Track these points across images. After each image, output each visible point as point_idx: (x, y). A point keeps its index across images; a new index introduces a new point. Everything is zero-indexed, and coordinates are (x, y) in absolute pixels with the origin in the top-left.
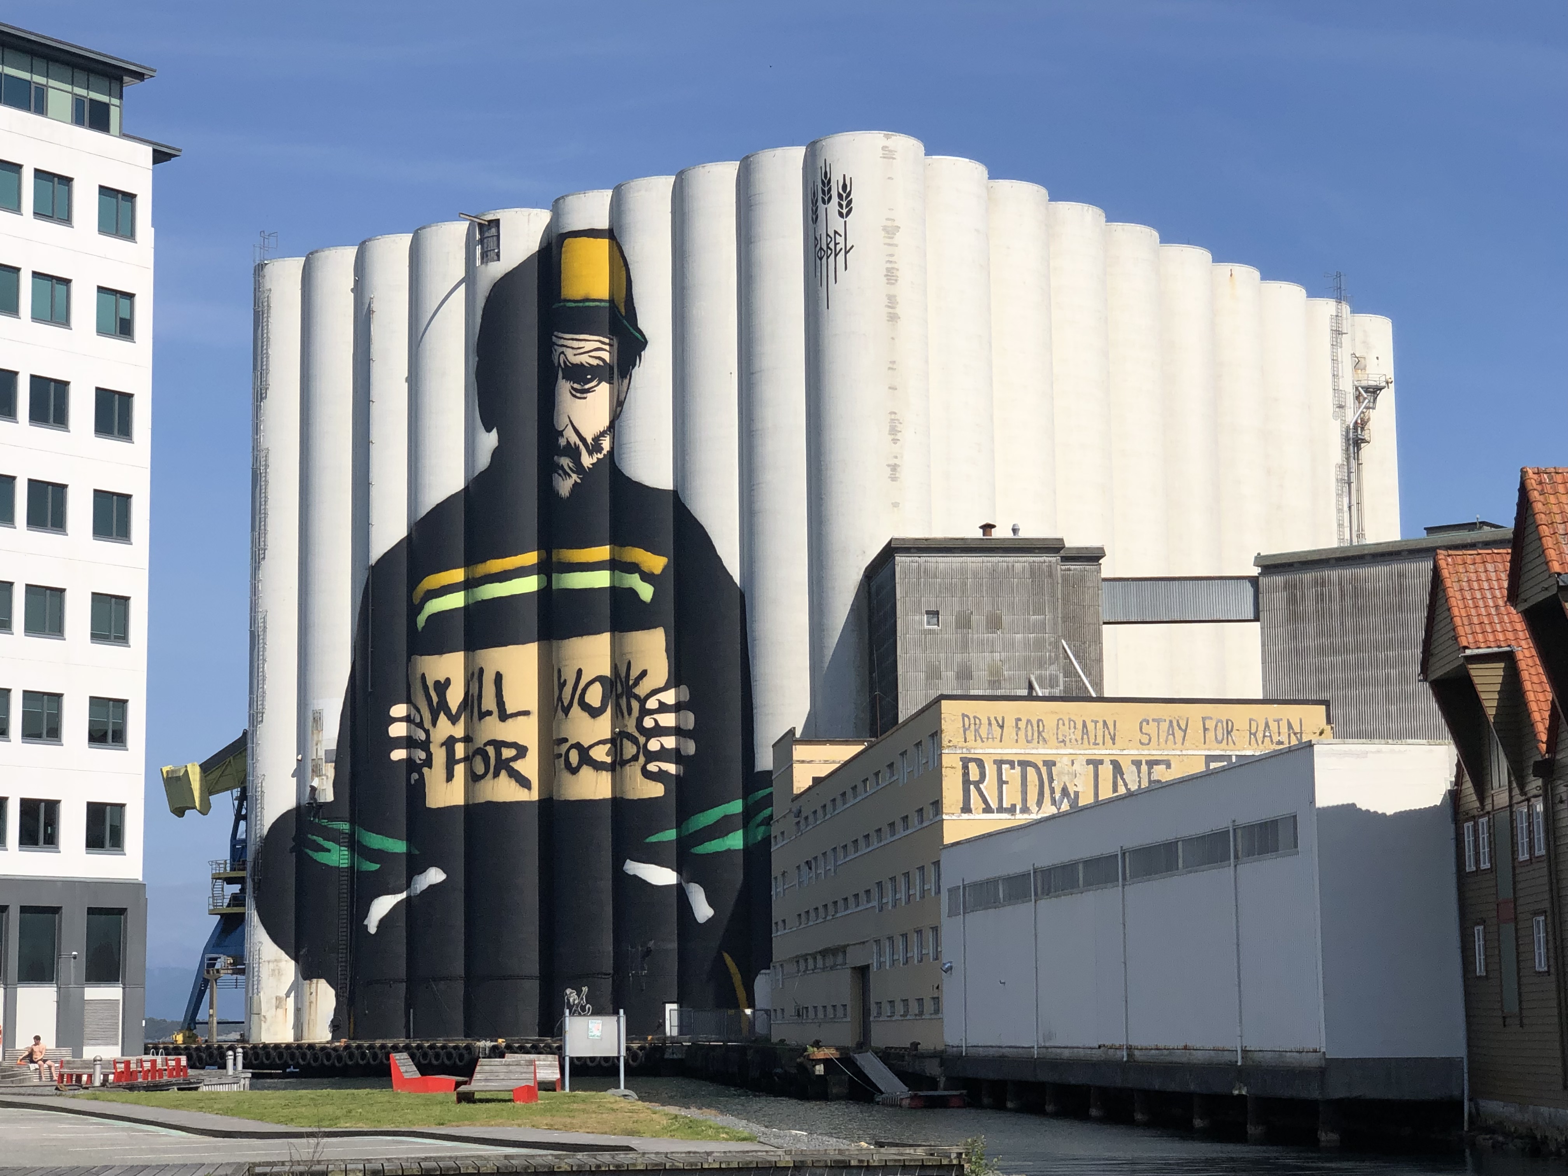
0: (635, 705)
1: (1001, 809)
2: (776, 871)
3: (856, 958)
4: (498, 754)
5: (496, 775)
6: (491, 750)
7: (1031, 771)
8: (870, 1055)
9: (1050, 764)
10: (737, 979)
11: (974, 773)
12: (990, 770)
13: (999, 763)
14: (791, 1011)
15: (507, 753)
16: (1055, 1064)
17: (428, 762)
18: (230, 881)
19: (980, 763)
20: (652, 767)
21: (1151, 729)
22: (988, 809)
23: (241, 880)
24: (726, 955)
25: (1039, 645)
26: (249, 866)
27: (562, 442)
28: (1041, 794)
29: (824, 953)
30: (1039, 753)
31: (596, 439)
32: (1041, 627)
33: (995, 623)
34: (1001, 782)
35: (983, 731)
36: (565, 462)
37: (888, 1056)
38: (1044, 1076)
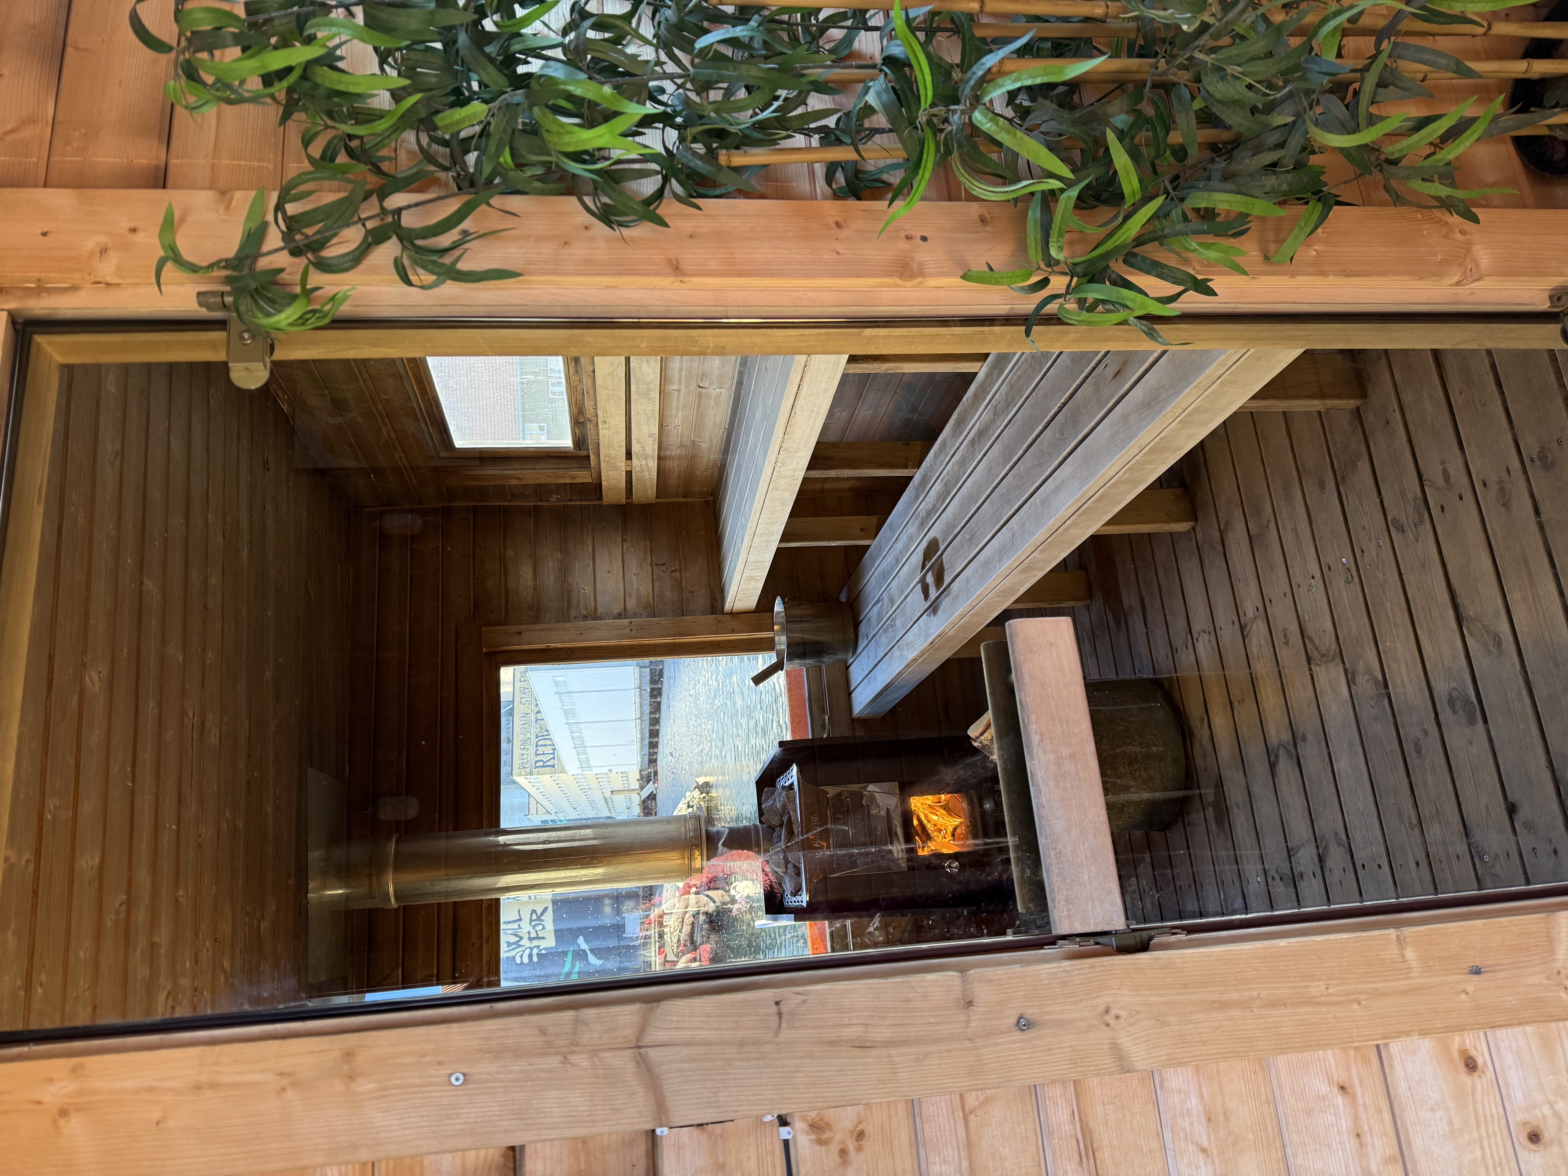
1: (554, 753)
7: (540, 743)
8: (642, 793)
9: (537, 737)
11: (541, 764)
12: (539, 758)
13: (537, 755)
14: (628, 812)
19: (537, 762)
21: (524, 700)
22: (554, 758)
28: (547, 739)
30: (534, 740)
34: (543, 754)
35: (525, 761)
37: (642, 787)
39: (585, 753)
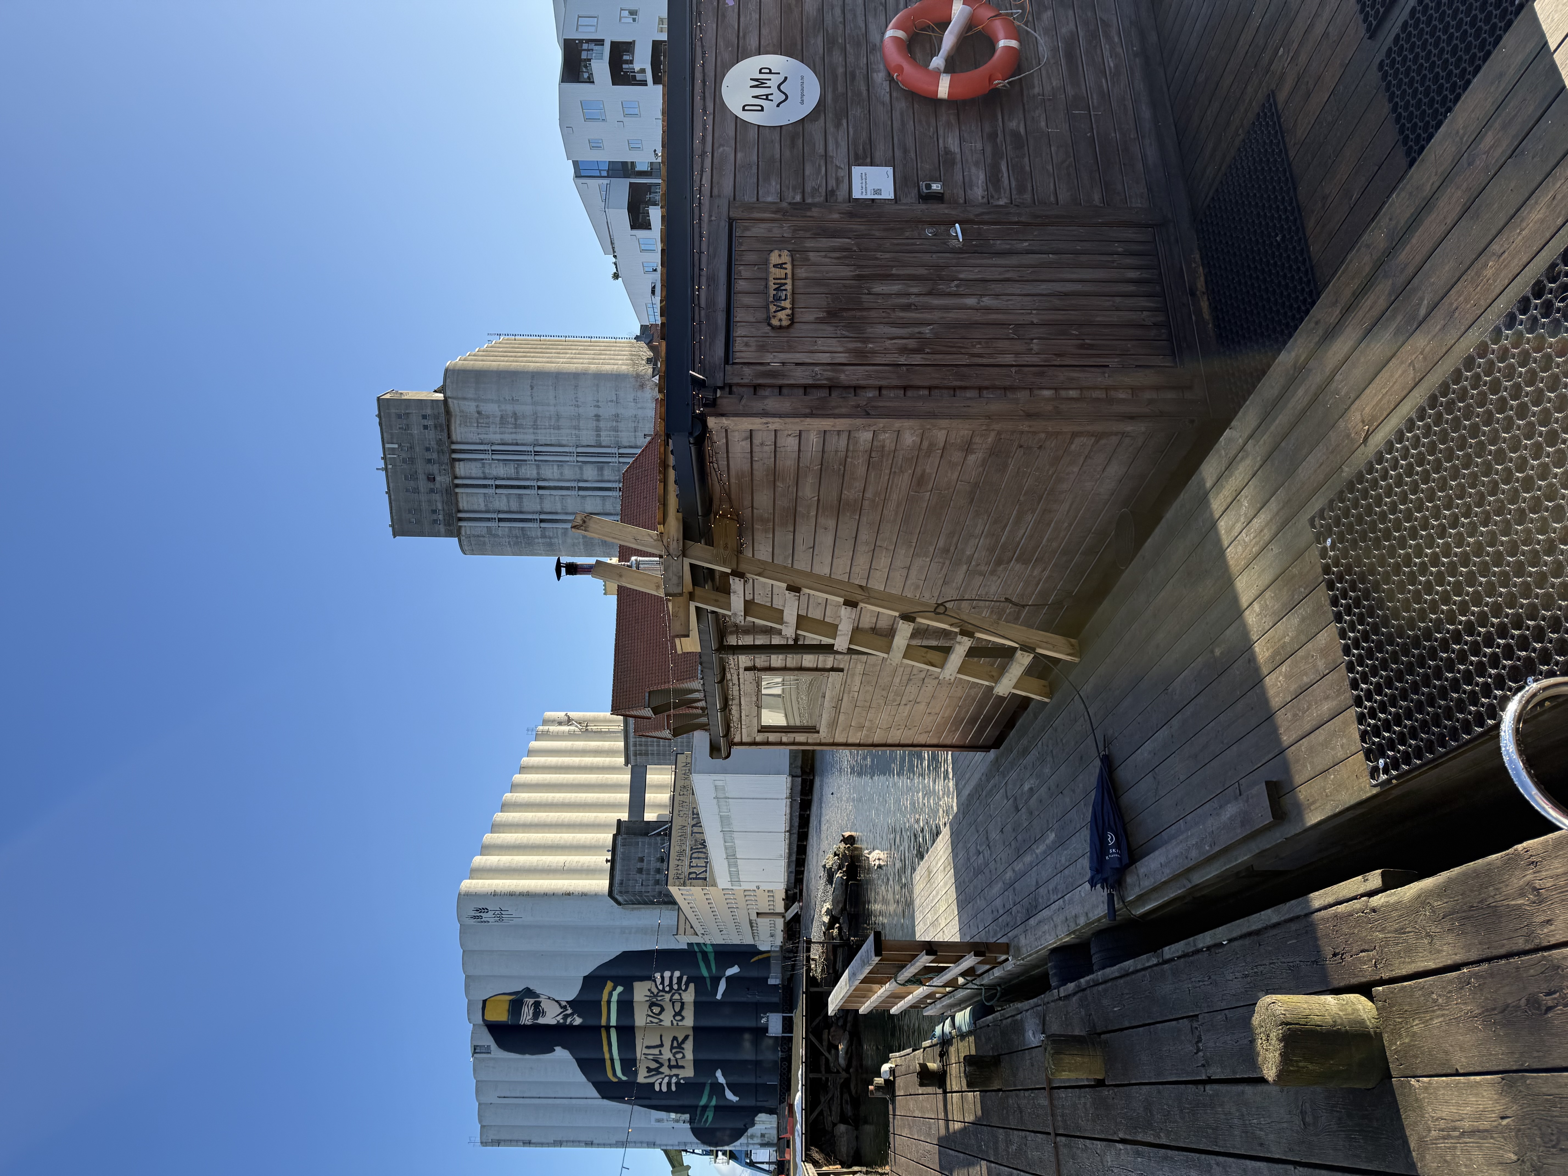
0: (661, 994)
1: (706, 867)
2: (723, 942)
3: (754, 917)
4: (675, 1048)
5: (683, 1049)
6: (674, 1051)
7: (695, 855)
8: (786, 915)
9: (692, 849)
10: (760, 957)
11: (694, 876)
12: (692, 870)
13: (691, 867)
14: (771, 939)
15: (675, 1044)
16: (790, 854)
17: (677, 1076)
18: (717, 1156)
19: (690, 873)
20: (683, 988)
22: (706, 871)
23: (717, 1151)
24: (752, 960)
25: (650, 844)
26: (712, 1148)
27: (561, 1021)
28: (701, 852)
29: (752, 927)
30: (689, 853)
31: (562, 1008)
32: (643, 843)
33: (641, 860)
34: (697, 866)
35: (680, 872)
36: (569, 1020)
37: (787, 908)
38: (794, 858)
39: (736, 866)
